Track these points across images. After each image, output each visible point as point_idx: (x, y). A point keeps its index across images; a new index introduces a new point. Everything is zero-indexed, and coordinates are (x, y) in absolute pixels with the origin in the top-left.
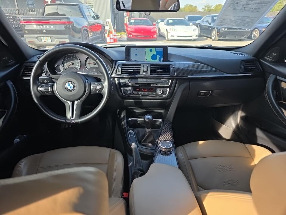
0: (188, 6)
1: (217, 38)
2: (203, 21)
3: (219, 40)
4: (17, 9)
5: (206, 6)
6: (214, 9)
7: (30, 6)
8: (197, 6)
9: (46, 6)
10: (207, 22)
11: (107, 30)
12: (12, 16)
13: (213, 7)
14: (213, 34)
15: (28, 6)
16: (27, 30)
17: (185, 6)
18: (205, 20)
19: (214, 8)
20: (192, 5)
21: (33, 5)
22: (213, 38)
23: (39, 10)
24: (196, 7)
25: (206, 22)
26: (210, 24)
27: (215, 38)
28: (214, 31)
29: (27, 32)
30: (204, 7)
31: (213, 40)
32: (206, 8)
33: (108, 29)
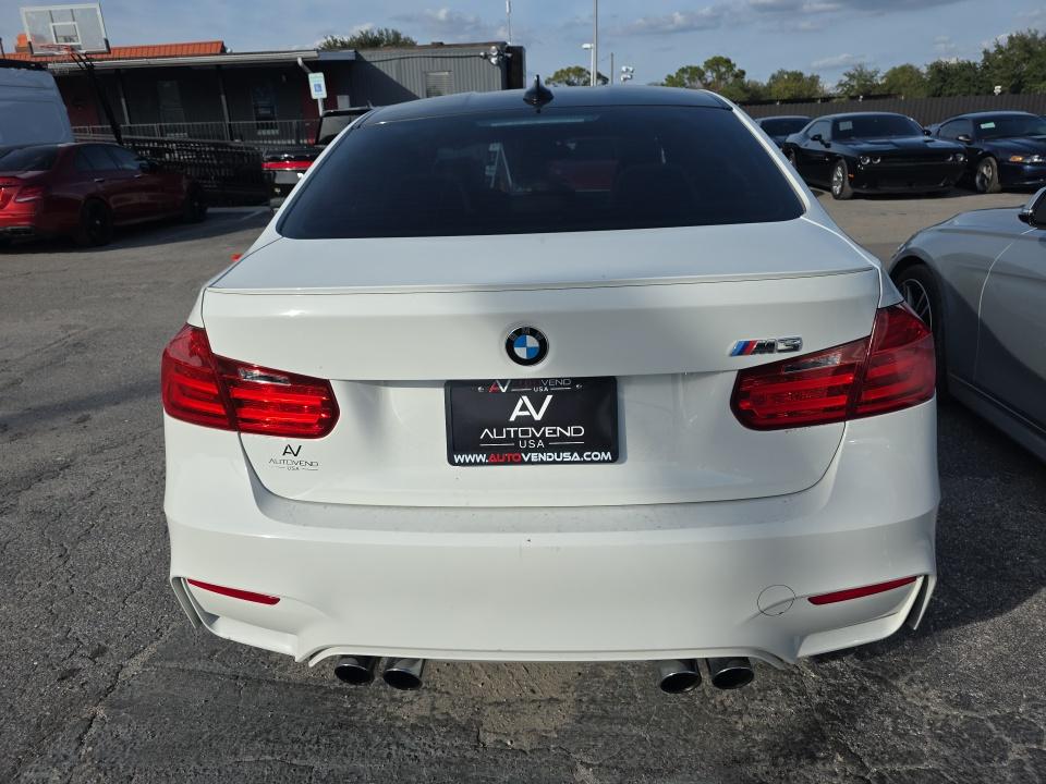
0: (786, 77)
1: (849, 190)
2: (806, 136)
3: (855, 196)
4: (227, 122)
5: (851, 77)
6: (883, 85)
7: (262, 112)
8: (818, 77)
9: (325, 119)
10: (817, 138)
11: (491, 178)
12: (213, 145)
13: (882, 78)
14: (835, 179)
15: (257, 113)
16: (279, 186)
17: (773, 77)
18: (811, 134)
19: (884, 81)
20: (801, 74)
21: (272, 108)
22: (837, 189)
23: (291, 124)
24: (814, 80)
25: (814, 139)
26: (828, 146)
27: (842, 190)
28: (839, 168)
29: (278, 191)
30: (846, 79)
31: (837, 197)
32: (854, 83)
33: (493, 174)
